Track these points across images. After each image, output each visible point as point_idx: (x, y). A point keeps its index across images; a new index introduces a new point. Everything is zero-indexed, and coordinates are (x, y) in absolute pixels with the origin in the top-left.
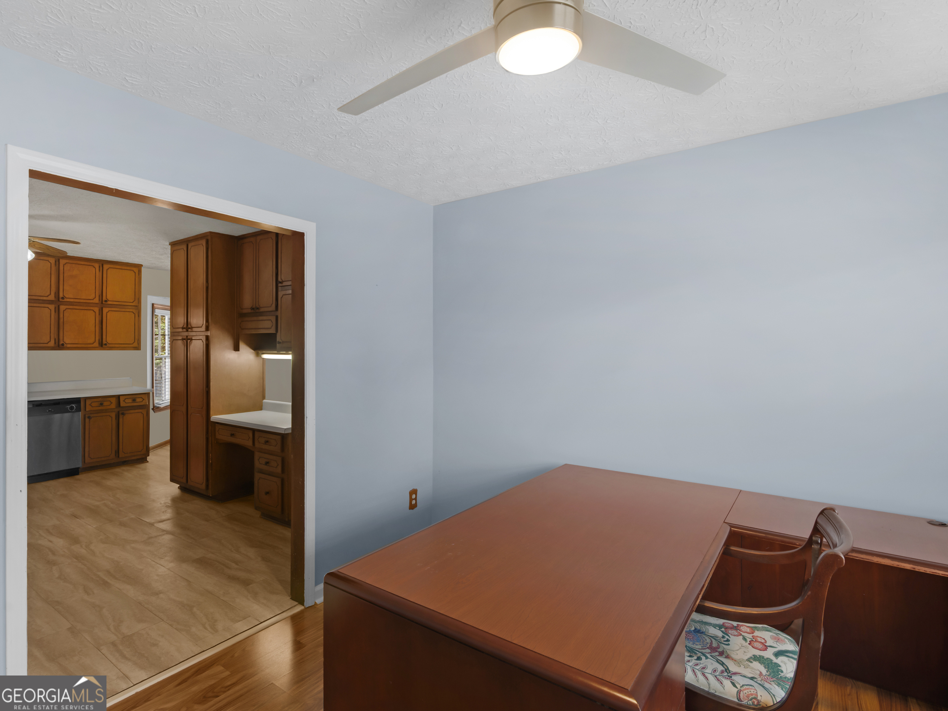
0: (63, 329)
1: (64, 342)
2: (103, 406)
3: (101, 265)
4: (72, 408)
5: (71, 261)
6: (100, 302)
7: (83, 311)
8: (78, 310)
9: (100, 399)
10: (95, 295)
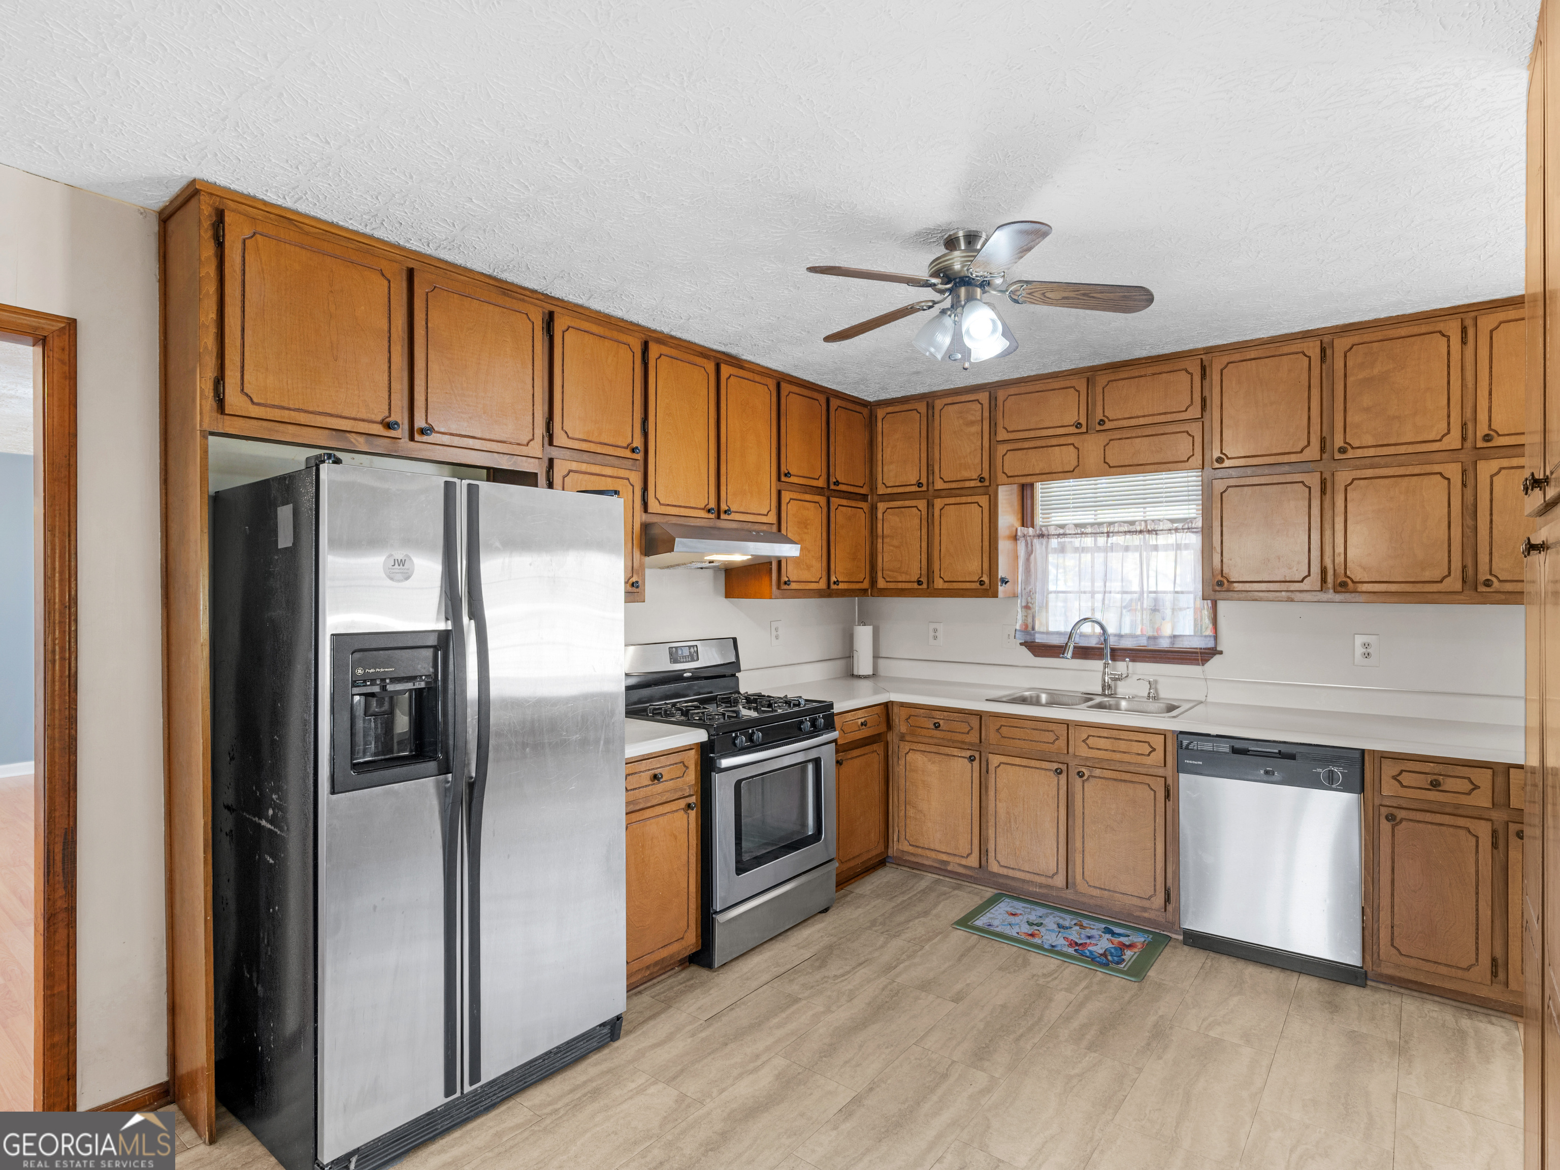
1: (1348, 577)
2: (1442, 791)
3: (1469, 323)
4: (1331, 777)
5: (1367, 337)
6: (1468, 444)
7: (1408, 479)
8: (1390, 480)
9: (1432, 764)
10: (1449, 424)
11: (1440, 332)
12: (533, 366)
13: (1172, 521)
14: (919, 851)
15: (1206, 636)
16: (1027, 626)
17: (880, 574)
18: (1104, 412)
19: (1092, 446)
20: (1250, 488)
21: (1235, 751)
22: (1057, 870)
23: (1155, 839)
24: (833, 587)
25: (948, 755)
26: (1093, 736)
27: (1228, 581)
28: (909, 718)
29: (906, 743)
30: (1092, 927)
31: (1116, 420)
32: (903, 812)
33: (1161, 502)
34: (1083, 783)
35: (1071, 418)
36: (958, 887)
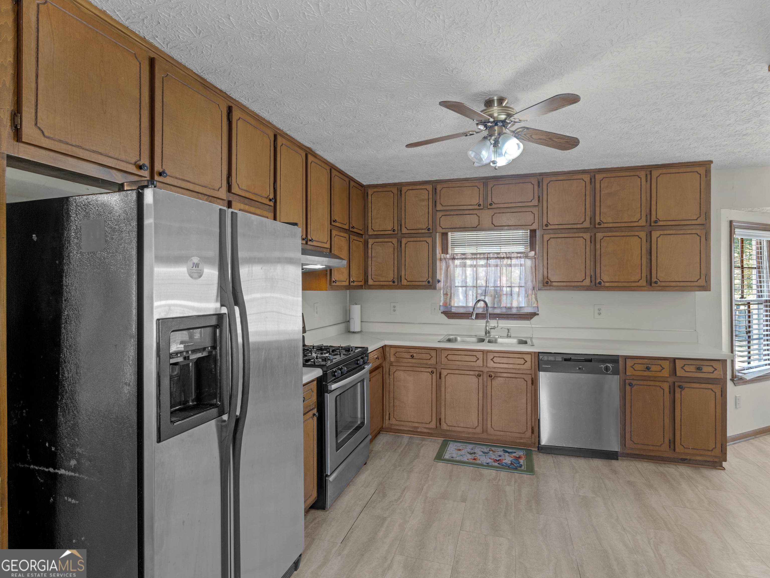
0: (600, 264)
1: (602, 280)
2: (650, 371)
3: (648, 173)
4: (607, 369)
5: (609, 175)
6: (648, 224)
7: (625, 237)
8: (618, 238)
9: (646, 360)
10: (641, 215)
11: (638, 176)
12: (222, 139)
13: (518, 253)
14: (402, 423)
15: (534, 307)
16: (446, 304)
17: (370, 277)
18: (492, 199)
19: (486, 215)
20: (560, 239)
21: (566, 360)
22: (478, 425)
23: (527, 404)
24: (352, 284)
25: (418, 371)
26: (496, 357)
27: (550, 281)
28: (396, 353)
29: (394, 367)
30: (498, 451)
31: (498, 204)
32: (392, 403)
33: (510, 244)
34: (492, 380)
35: (475, 201)
36: (423, 440)
